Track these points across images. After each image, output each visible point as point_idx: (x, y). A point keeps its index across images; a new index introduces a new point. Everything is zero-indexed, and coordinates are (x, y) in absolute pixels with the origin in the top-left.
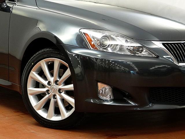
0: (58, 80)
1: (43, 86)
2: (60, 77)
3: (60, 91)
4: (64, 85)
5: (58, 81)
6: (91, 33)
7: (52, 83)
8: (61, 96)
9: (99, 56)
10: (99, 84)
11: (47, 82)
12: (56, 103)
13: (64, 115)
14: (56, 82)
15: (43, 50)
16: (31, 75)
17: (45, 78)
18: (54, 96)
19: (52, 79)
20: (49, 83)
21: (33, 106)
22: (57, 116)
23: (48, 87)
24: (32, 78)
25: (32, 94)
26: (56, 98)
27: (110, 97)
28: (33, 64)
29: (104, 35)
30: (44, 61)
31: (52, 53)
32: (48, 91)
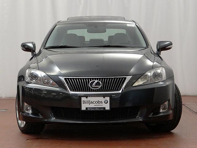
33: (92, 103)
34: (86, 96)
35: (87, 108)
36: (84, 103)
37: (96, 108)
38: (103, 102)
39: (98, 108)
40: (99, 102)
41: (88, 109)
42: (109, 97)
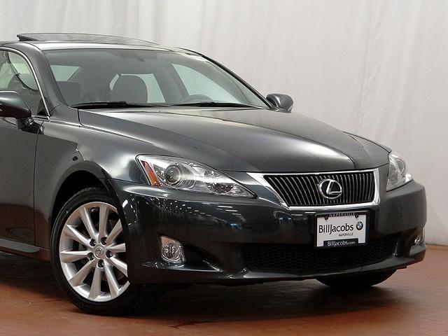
0: (106, 236)
1: (85, 248)
2: (109, 231)
3: (109, 253)
4: (115, 245)
5: (106, 238)
6: (152, 161)
7: (98, 242)
8: (110, 262)
9: (166, 195)
10: (164, 239)
11: (90, 240)
12: (103, 274)
13: (115, 293)
14: (103, 240)
15: (83, 191)
16: (64, 230)
17: (87, 235)
18: (101, 262)
19: (96, 236)
20: (93, 242)
21: (68, 280)
22: (105, 295)
23: (91, 249)
24: (67, 235)
25: (66, 262)
26: (103, 266)
27: (181, 259)
28: (67, 212)
29: (173, 163)
30: (85, 206)
31: (96, 194)
32: (91, 255)
33: (335, 229)
34: (326, 215)
35: (325, 243)
36: (321, 230)
37: (342, 240)
38: (355, 227)
39: (345, 240)
40: (348, 228)
41: (329, 244)
42: (365, 216)
